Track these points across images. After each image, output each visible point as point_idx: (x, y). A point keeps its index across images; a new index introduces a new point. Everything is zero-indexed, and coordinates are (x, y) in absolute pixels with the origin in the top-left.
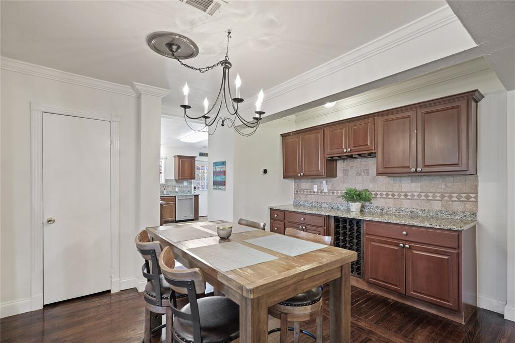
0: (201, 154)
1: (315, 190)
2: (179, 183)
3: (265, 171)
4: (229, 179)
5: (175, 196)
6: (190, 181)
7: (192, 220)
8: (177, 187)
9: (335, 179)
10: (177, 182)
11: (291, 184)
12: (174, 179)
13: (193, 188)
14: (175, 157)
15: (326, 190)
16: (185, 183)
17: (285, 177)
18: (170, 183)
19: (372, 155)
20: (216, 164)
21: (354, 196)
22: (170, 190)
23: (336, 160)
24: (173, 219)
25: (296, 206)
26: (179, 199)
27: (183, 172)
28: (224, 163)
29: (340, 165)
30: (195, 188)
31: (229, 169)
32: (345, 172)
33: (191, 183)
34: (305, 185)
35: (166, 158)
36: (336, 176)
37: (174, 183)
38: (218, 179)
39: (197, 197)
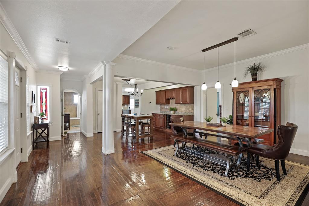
1: (165, 108)
2: (123, 106)
3: (150, 102)
4: (140, 104)
6: (128, 105)
9: (170, 105)
11: (159, 106)
12: (122, 104)
14: (122, 96)
15: (168, 108)
16: (126, 106)
17: (157, 104)
19: (174, 99)
20: (136, 100)
21: (172, 109)
23: (170, 100)
25: (161, 112)
28: (138, 100)
29: (171, 101)
30: (129, 107)
31: (140, 102)
32: (172, 102)
34: (163, 106)
36: (170, 104)
38: (137, 105)
39: (130, 111)
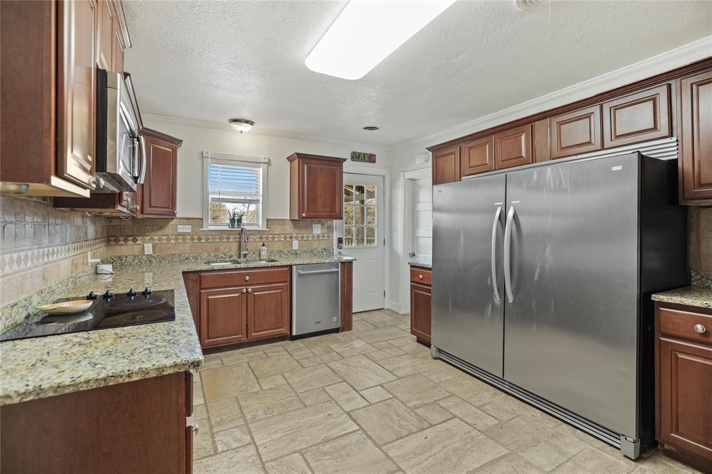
0: (356, 157)
2: (300, 228)
5: (290, 267)
6: (329, 223)
7: (337, 331)
8: (297, 238)
10: (295, 227)
12: (289, 218)
13: (335, 242)
14: (290, 159)
16: (317, 230)
18: (278, 230)
22: (278, 246)
24: (284, 330)
26: (300, 275)
27: (313, 200)
30: (340, 241)
33: (330, 228)
35: (269, 163)
37: (289, 228)
39: (347, 266)
